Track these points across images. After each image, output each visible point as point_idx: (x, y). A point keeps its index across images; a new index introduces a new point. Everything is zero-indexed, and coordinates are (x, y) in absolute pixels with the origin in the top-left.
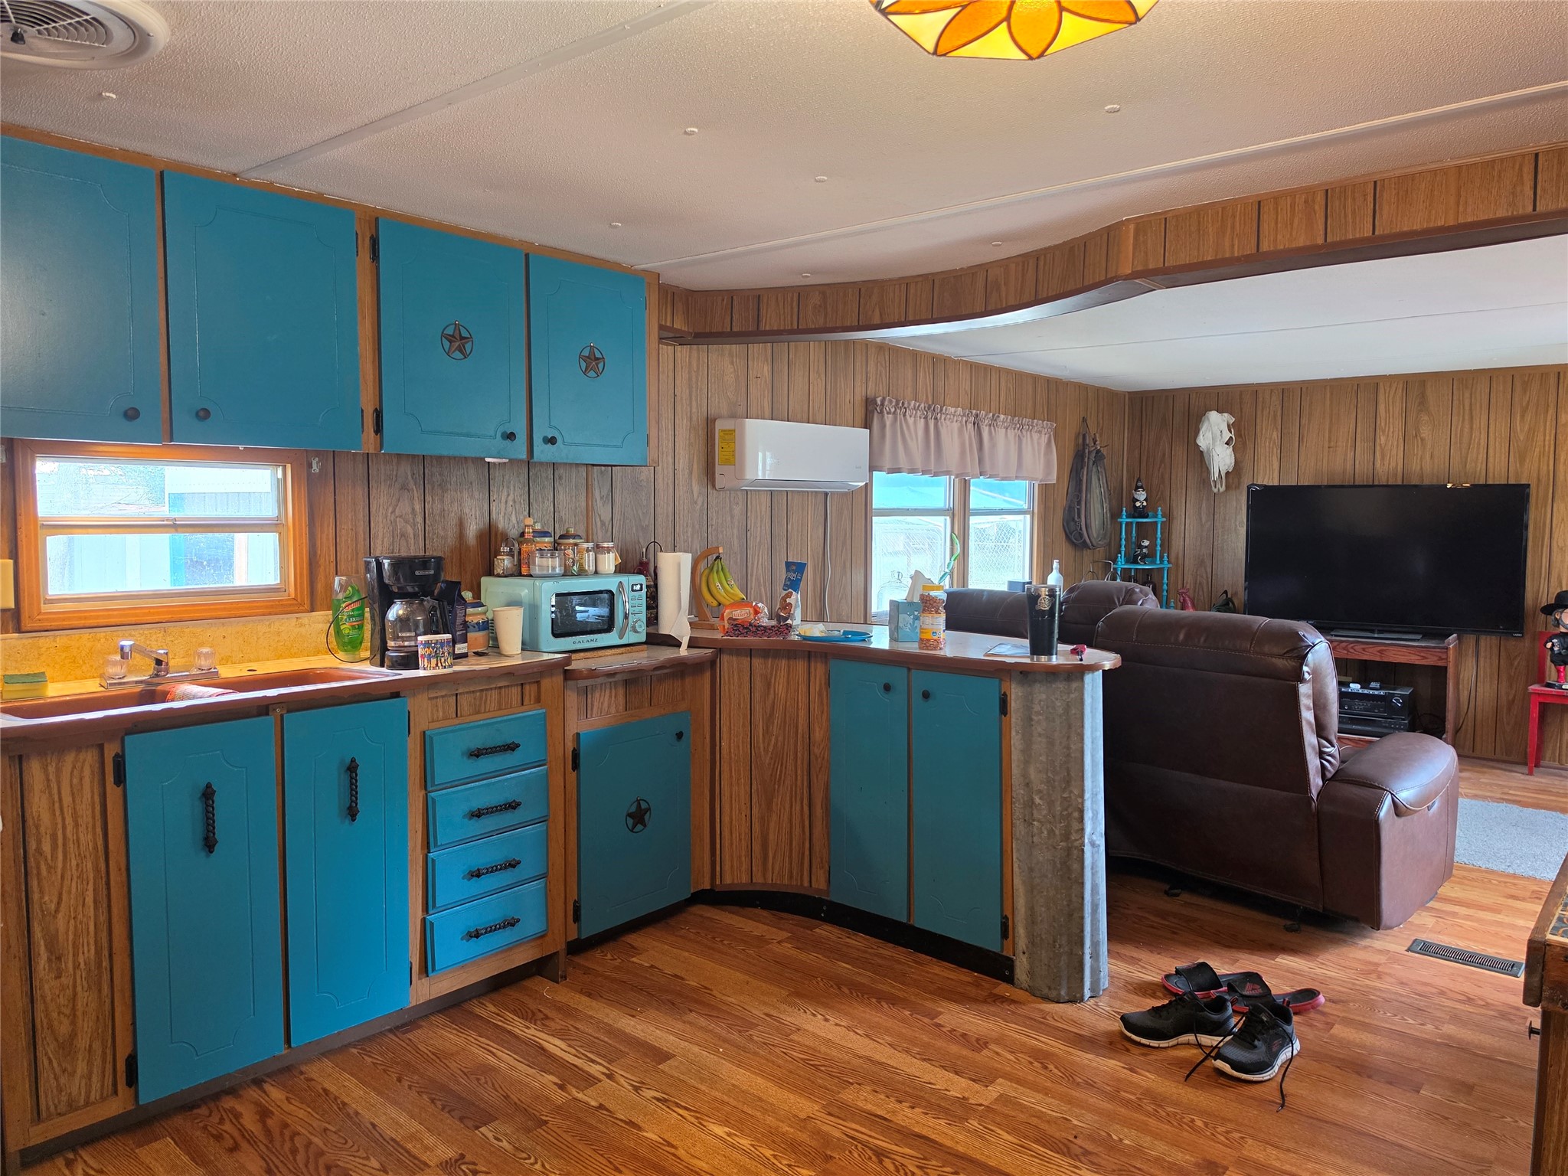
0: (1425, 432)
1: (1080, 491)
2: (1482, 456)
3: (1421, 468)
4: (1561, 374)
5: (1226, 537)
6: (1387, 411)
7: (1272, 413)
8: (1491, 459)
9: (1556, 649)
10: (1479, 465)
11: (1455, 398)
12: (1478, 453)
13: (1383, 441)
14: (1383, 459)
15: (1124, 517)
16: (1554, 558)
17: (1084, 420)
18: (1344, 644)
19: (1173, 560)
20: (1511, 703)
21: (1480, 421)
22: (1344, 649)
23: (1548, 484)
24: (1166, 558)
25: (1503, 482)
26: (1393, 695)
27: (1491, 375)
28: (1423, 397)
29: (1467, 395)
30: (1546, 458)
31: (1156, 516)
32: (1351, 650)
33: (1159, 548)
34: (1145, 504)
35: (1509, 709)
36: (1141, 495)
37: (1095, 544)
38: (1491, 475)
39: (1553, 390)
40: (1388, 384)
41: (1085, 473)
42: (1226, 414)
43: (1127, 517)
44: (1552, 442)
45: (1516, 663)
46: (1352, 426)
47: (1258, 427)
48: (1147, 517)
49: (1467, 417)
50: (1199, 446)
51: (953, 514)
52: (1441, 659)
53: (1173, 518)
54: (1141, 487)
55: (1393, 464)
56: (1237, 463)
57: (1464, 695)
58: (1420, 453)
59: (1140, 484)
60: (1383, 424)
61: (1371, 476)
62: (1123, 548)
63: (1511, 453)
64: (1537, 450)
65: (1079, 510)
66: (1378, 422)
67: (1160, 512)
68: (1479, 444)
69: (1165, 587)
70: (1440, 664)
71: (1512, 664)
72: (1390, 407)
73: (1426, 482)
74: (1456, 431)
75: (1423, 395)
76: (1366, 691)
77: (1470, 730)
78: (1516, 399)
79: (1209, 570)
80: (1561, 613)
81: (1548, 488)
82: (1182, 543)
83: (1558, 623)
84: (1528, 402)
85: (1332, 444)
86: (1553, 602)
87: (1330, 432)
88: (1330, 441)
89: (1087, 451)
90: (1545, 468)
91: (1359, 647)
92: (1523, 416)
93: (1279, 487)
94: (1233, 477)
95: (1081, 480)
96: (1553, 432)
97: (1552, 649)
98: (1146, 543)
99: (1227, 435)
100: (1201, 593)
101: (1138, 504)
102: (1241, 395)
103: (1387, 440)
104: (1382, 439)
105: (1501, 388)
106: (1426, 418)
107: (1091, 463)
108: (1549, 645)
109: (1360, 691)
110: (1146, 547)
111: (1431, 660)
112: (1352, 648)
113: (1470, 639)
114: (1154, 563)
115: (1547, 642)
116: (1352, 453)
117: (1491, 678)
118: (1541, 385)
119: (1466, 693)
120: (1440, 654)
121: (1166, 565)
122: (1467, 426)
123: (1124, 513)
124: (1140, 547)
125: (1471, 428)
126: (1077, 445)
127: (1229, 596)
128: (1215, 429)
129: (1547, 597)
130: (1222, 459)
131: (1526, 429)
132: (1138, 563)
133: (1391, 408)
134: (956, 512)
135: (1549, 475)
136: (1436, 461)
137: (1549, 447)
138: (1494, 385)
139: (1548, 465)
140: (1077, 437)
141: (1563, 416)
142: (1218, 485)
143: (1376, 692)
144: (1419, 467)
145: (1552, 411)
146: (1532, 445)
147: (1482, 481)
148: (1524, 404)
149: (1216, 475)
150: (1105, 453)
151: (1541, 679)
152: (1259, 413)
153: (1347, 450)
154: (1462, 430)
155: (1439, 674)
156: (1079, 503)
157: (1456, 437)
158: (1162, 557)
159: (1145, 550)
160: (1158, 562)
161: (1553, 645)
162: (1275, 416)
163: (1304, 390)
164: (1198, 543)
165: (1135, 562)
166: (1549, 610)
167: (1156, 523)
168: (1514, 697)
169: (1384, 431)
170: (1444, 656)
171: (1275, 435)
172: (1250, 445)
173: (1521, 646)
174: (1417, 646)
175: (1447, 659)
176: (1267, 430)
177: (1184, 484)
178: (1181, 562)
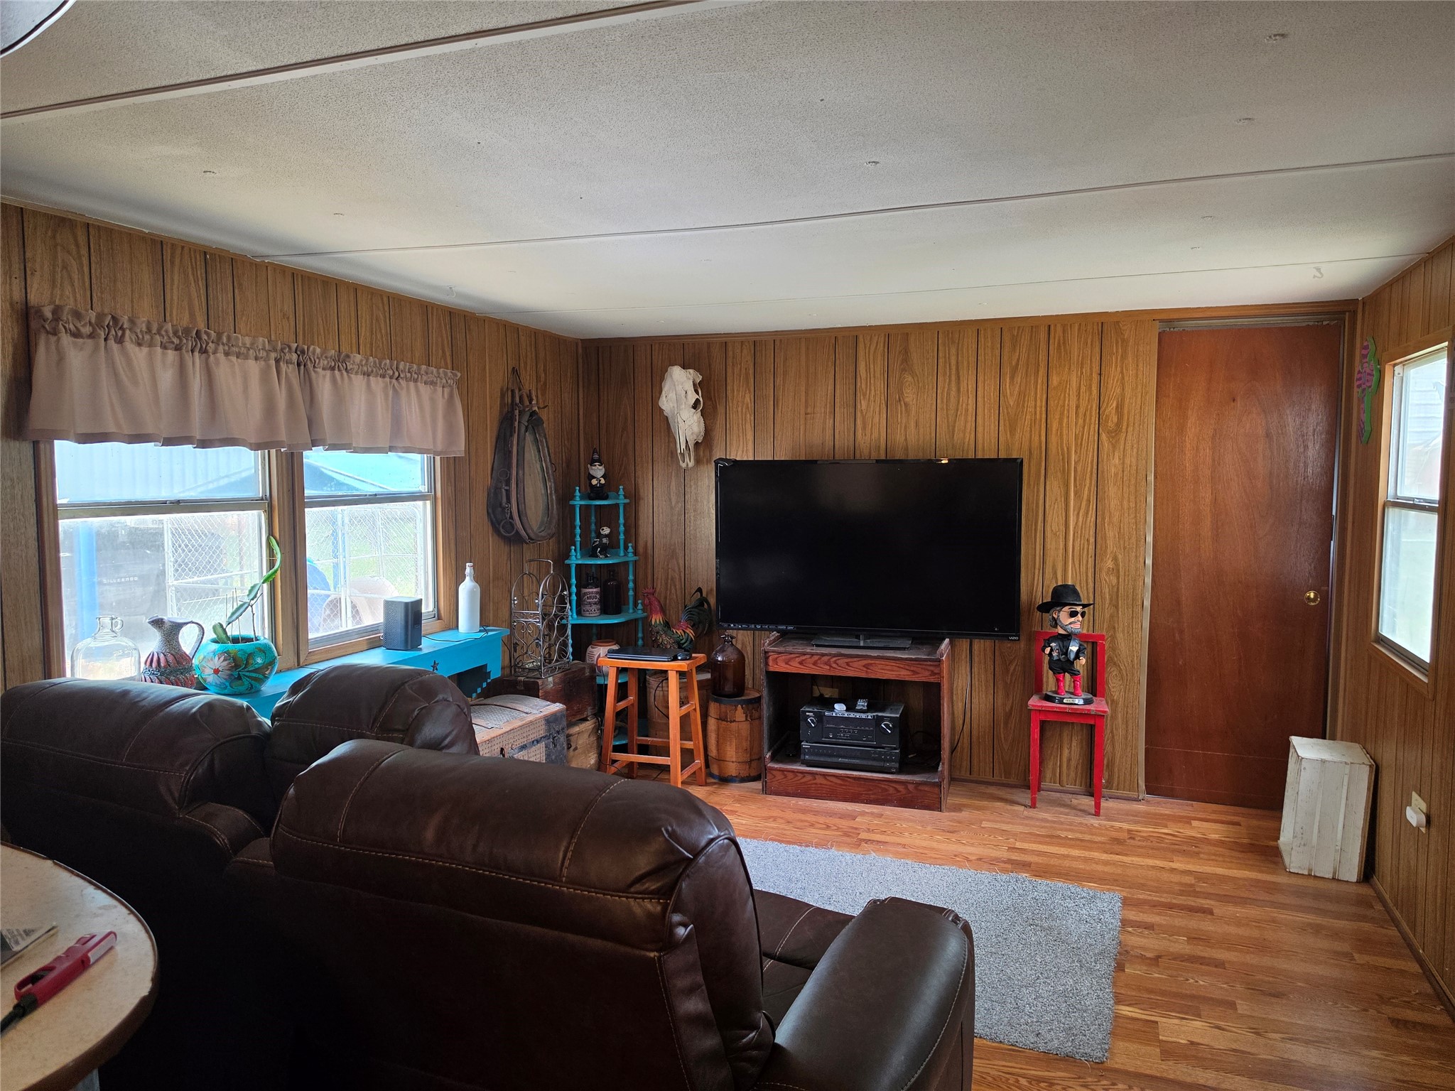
0: (909, 396)
1: (509, 467)
2: (970, 425)
3: (906, 439)
4: (1052, 328)
5: (698, 523)
6: (868, 369)
7: (743, 371)
8: (980, 429)
9: (1055, 654)
10: (967, 435)
11: (940, 355)
12: (966, 422)
13: (864, 407)
14: (864, 428)
15: (578, 498)
16: (1048, 546)
17: (515, 371)
18: (826, 658)
19: (641, 549)
20: (1008, 716)
21: (968, 383)
22: (826, 664)
23: (1041, 458)
24: (630, 549)
25: (994, 456)
26: (881, 719)
27: (979, 327)
28: (906, 353)
29: (953, 351)
30: (1037, 426)
31: (617, 497)
32: (834, 665)
33: (622, 537)
34: (603, 481)
35: (1006, 723)
36: (598, 471)
37: (532, 535)
38: (980, 447)
39: (1043, 346)
40: (869, 338)
41: (515, 442)
42: (691, 371)
43: (582, 498)
44: (1044, 409)
45: (1012, 668)
46: (831, 387)
47: (729, 388)
48: (606, 498)
49: (953, 378)
50: (661, 410)
51: (271, 506)
52: (933, 674)
53: (639, 499)
54: (598, 461)
55: (875, 435)
56: (708, 432)
57: (959, 707)
58: (904, 421)
59: (596, 456)
60: (863, 386)
61: (852, 448)
62: (578, 539)
63: (1001, 422)
64: (1028, 417)
65: (508, 493)
66: (859, 384)
67: (621, 492)
68: (967, 410)
69: (631, 585)
70: (932, 679)
71: (1008, 671)
72: (871, 368)
73: (911, 456)
74: (942, 393)
75: (906, 352)
76: (852, 715)
77: (966, 751)
78: (1005, 358)
79: (681, 562)
80: (1059, 611)
81: (1040, 466)
82: (651, 529)
83: (1055, 623)
84: (1018, 360)
85: (809, 410)
86: (1049, 600)
87: (807, 393)
88: (806, 407)
89: (517, 412)
90: (1037, 438)
91: (842, 661)
92: (1012, 378)
93: (754, 461)
94: (703, 446)
95: (510, 452)
96: (1045, 396)
97: (1050, 654)
98: (606, 531)
99: (693, 397)
100: (673, 591)
101: (594, 482)
102: (709, 347)
103: (868, 406)
104: (863, 405)
105: (990, 344)
106: (910, 379)
107: (523, 429)
108: (1048, 650)
109: (846, 715)
110: (606, 536)
111: (923, 676)
112: (835, 662)
113: (964, 644)
114: (617, 555)
115: (1045, 647)
116: (832, 421)
117: (986, 687)
118: (1031, 339)
119: (960, 705)
120: (932, 668)
121: (631, 557)
122: (954, 389)
123: (577, 493)
124: (599, 536)
125: (959, 390)
126: (502, 404)
127: (704, 595)
128: (679, 388)
129: (1043, 593)
130: (688, 425)
131: (1016, 393)
132: (597, 556)
133: (872, 366)
134: (275, 502)
135: (1041, 447)
136: (921, 430)
137: (1041, 414)
138: (982, 339)
139: (1040, 436)
140: (503, 396)
141: (1055, 378)
142: (687, 459)
143: (863, 716)
144: (904, 438)
145: (1042, 372)
146: (1023, 411)
147: (971, 456)
148: (1014, 363)
149: (683, 446)
150: (544, 418)
151: (1038, 688)
152: (729, 370)
153: (825, 417)
154: (948, 394)
155: (932, 691)
156: (508, 483)
157: (942, 402)
158: (626, 548)
159: (605, 540)
160: (622, 554)
161: (1052, 650)
162: (747, 374)
163: (778, 343)
164: (669, 530)
165: (594, 555)
166: (1045, 608)
167: (617, 505)
168: (1012, 708)
169: (864, 395)
170: (936, 671)
171: (748, 399)
172: (721, 410)
173: (1017, 647)
174: (906, 659)
175: (939, 674)
176: (738, 391)
177: (650, 457)
178: (650, 551)
